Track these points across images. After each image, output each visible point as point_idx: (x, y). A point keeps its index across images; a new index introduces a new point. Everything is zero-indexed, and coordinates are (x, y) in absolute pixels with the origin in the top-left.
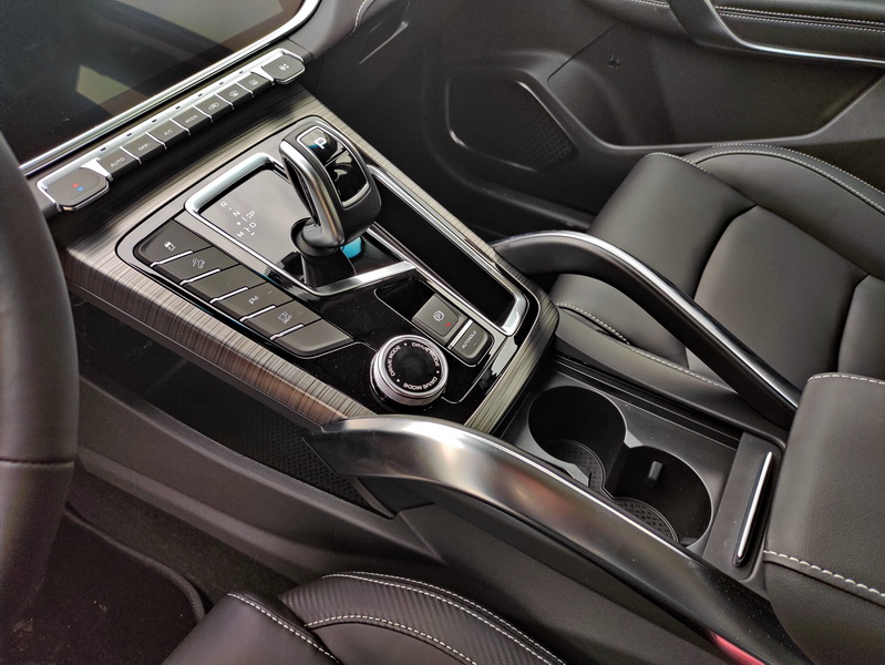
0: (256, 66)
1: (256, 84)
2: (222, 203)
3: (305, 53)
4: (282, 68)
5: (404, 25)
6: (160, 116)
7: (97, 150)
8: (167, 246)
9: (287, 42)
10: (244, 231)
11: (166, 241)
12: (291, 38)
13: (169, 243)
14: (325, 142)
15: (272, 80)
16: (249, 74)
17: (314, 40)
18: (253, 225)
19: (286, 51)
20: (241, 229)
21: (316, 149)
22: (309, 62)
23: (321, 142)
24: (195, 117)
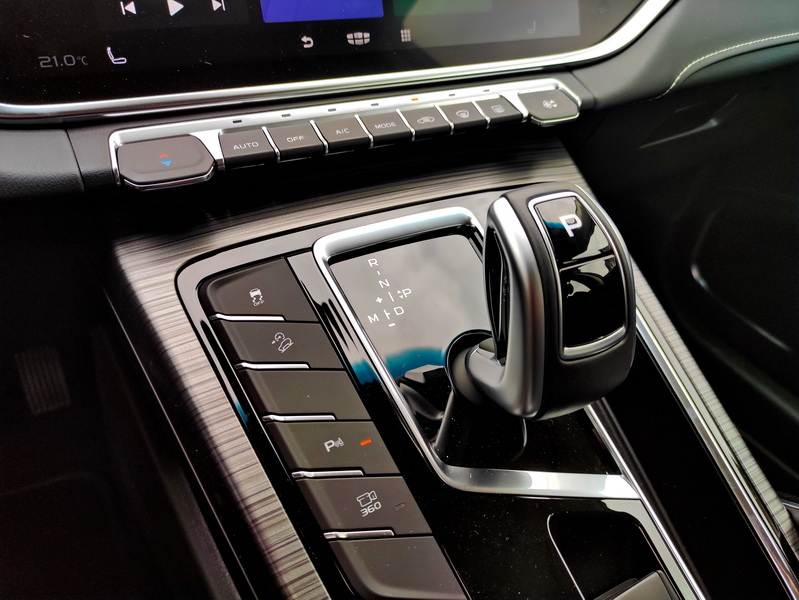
0: (512, 91)
1: (500, 112)
2: (372, 260)
3: (588, 96)
4: (547, 104)
5: (713, 123)
6: (343, 108)
7: (228, 121)
8: (253, 294)
9: (568, 76)
10: (382, 316)
11: (254, 288)
12: (577, 73)
13: (258, 292)
14: (579, 224)
15: (525, 114)
16: (497, 97)
17: (607, 85)
18: (399, 310)
19: (562, 86)
20: (378, 309)
21: (556, 233)
22: (589, 111)
23: (570, 222)
24: (392, 124)
